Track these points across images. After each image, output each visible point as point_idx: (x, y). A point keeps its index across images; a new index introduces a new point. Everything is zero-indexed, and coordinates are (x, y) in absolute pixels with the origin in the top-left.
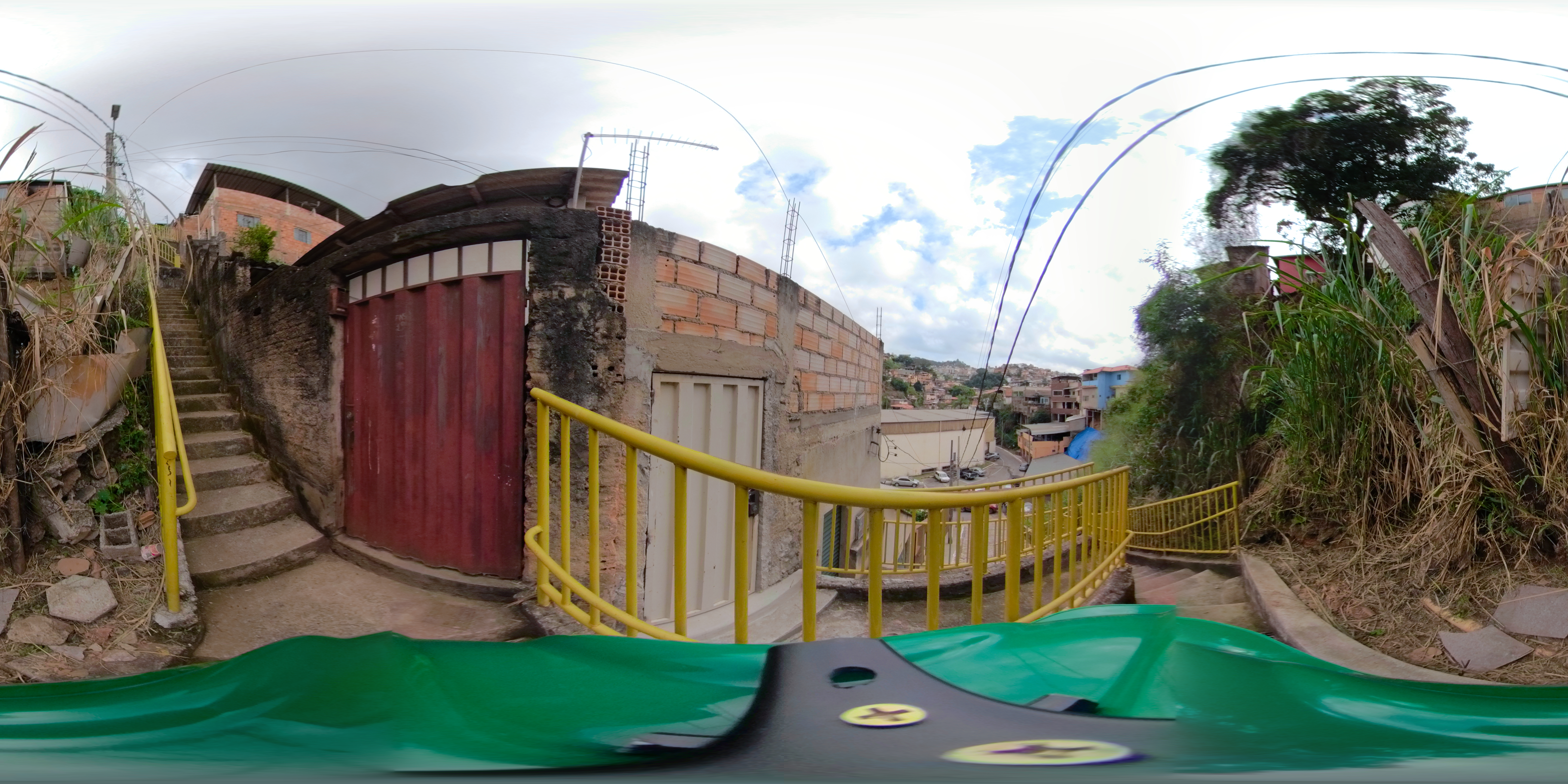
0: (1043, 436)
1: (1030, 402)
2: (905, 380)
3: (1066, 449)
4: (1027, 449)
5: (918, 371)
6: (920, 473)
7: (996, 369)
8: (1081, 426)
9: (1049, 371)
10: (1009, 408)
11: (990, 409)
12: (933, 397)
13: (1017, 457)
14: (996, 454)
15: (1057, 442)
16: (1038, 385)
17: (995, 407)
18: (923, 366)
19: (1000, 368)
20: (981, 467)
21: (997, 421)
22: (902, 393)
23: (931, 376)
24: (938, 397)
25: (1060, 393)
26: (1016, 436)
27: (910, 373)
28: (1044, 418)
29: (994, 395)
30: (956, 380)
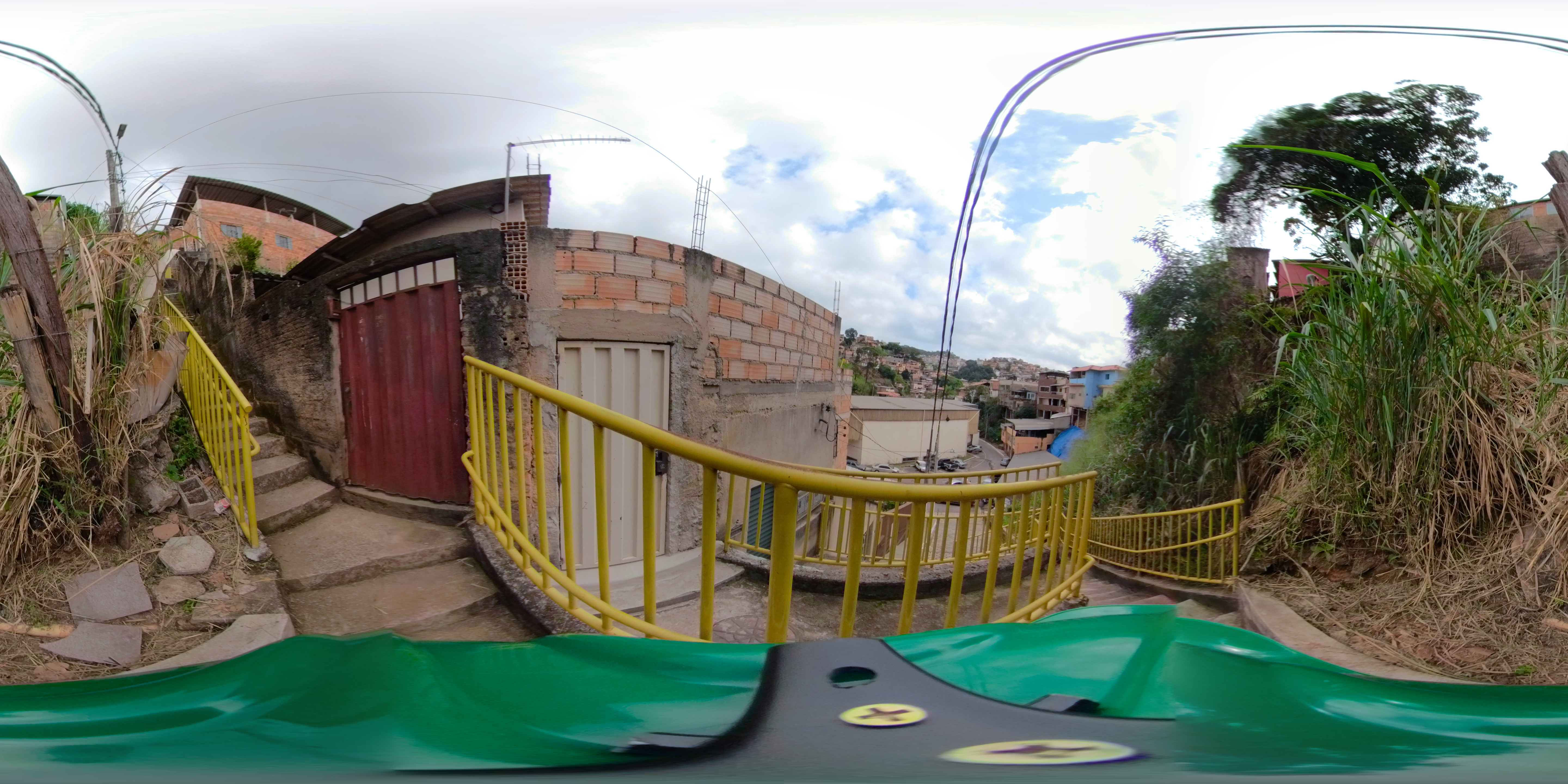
0: (1027, 431)
1: (1016, 396)
2: (893, 368)
3: (1049, 447)
4: (1009, 443)
5: (906, 359)
6: (901, 461)
7: (986, 361)
8: (1066, 424)
9: (1038, 367)
10: (995, 401)
11: (976, 400)
12: (920, 386)
13: (999, 451)
14: (978, 447)
15: (1040, 439)
16: (1027, 380)
17: (981, 399)
18: (911, 355)
19: (989, 361)
20: (963, 459)
21: (982, 414)
22: (888, 381)
23: (919, 365)
24: (926, 386)
25: (1047, 389)
26: (1000, 429)
27: (899, 361)
28: (1029, 413)
29: (980, 387)
30: (945, 370)
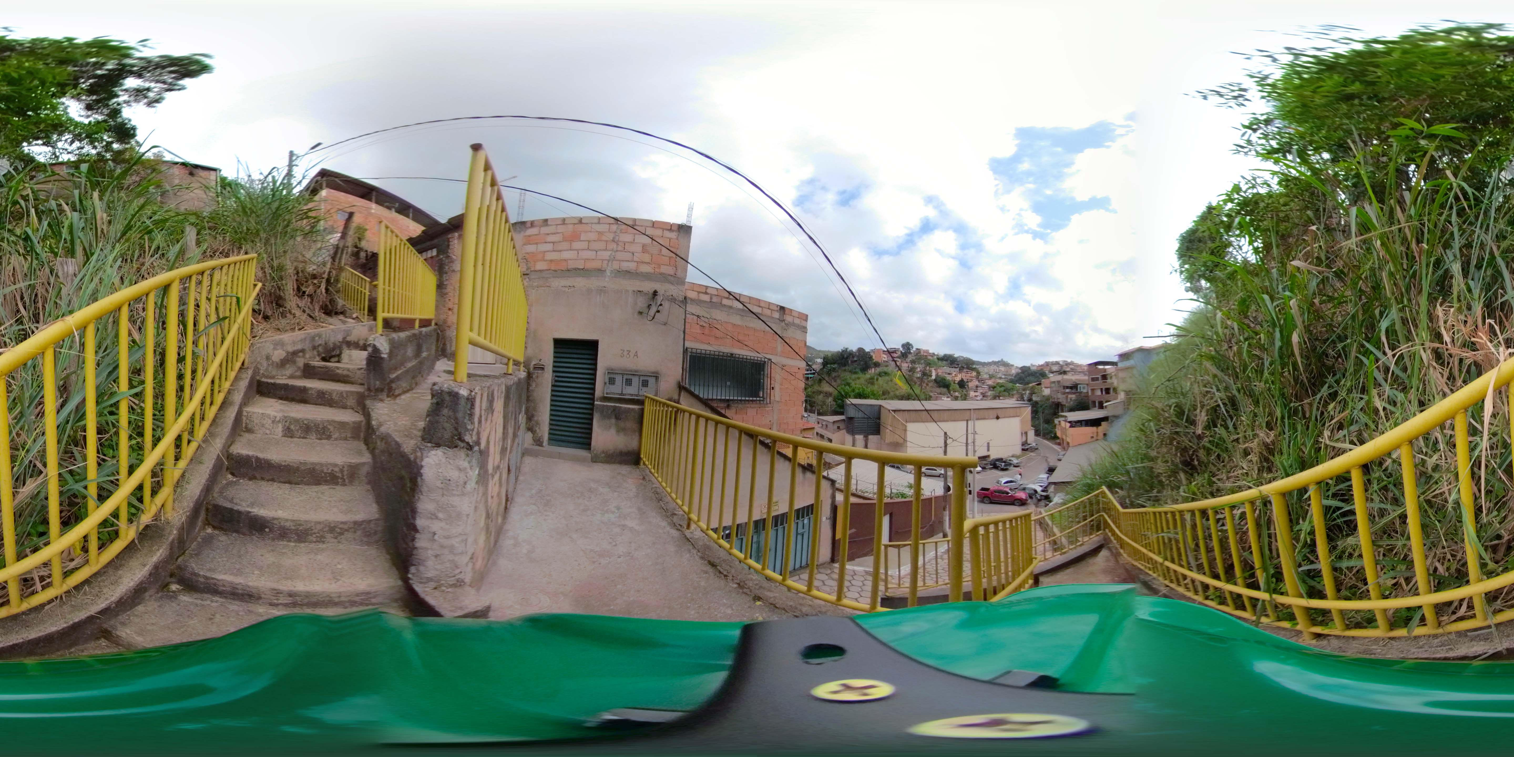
0: (1081, 422)
1: (1068, 390)
2: (948, 378)
3: (1104, 434)
4: (1064, 437)
5: (961, 369)
7: (1039, 366)
10: (1048, 398)
11: (1030, 400)
13: (1055, 447)
14: (1033, 444)
15: (1094, 429)
16: (1077, 374)
17: (1034, 398)
18: (967, 365)
19: (1042, 365)
20: (1017, 457)
21: (1035, 412)
22: (945, 390)
23: (974, 374)
24: (982, 393)
25: (1097, 379)
26: (1055, 425)
27: (954, 371)
28: (1082, 405)
29: (1032, 388)
30: (1000, 378)
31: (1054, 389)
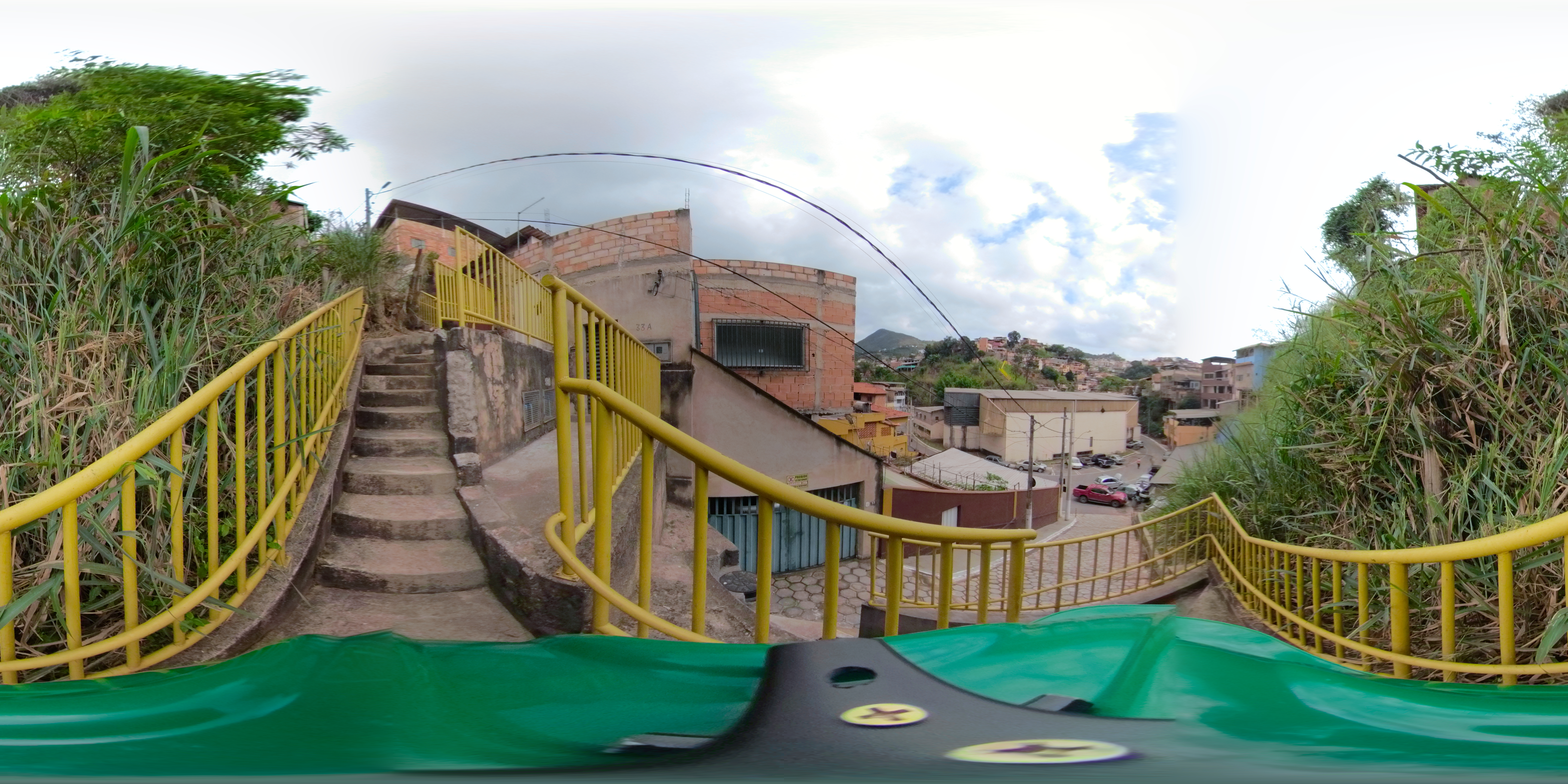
0: (1191, 421)
1: (1179, 387)
2: (1056, 369)
3: (1215, 437)
4: (1171, 436)
5: (1070, 360)
6: (1051, 457)
10: (1157, 394)
11: (1139, 395)
12: (1085, 387)
13: (1161, 446)
14: (1138, 442)
15: (1204, 429)
17: (1144, 394)
18: (1077, 357)
20: (1120, 455)
21: (1143, 408)
22: (1052, 382)
24: (1090, 387)
25: (1211, 376)
26: (1163, 423)
27: (1062, 363)
28: (1193, 404)
29: (1142, 382)
30: (1111, 372)
31: (1165, 384)
